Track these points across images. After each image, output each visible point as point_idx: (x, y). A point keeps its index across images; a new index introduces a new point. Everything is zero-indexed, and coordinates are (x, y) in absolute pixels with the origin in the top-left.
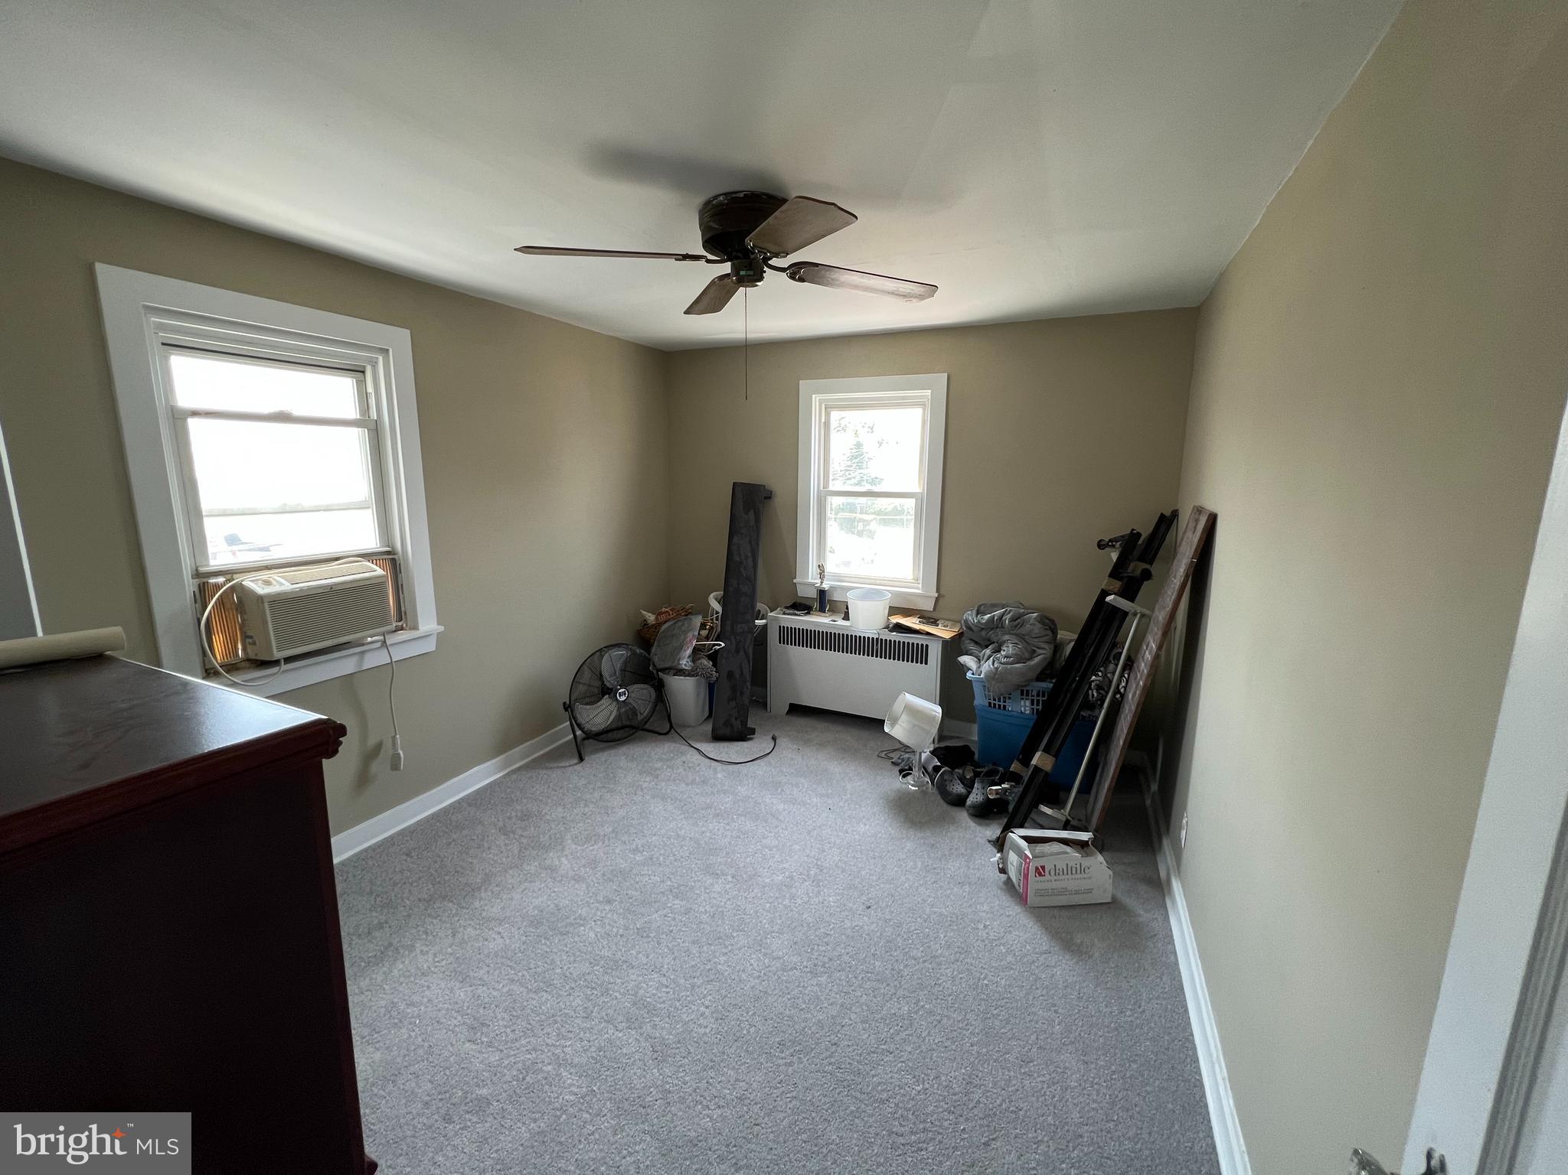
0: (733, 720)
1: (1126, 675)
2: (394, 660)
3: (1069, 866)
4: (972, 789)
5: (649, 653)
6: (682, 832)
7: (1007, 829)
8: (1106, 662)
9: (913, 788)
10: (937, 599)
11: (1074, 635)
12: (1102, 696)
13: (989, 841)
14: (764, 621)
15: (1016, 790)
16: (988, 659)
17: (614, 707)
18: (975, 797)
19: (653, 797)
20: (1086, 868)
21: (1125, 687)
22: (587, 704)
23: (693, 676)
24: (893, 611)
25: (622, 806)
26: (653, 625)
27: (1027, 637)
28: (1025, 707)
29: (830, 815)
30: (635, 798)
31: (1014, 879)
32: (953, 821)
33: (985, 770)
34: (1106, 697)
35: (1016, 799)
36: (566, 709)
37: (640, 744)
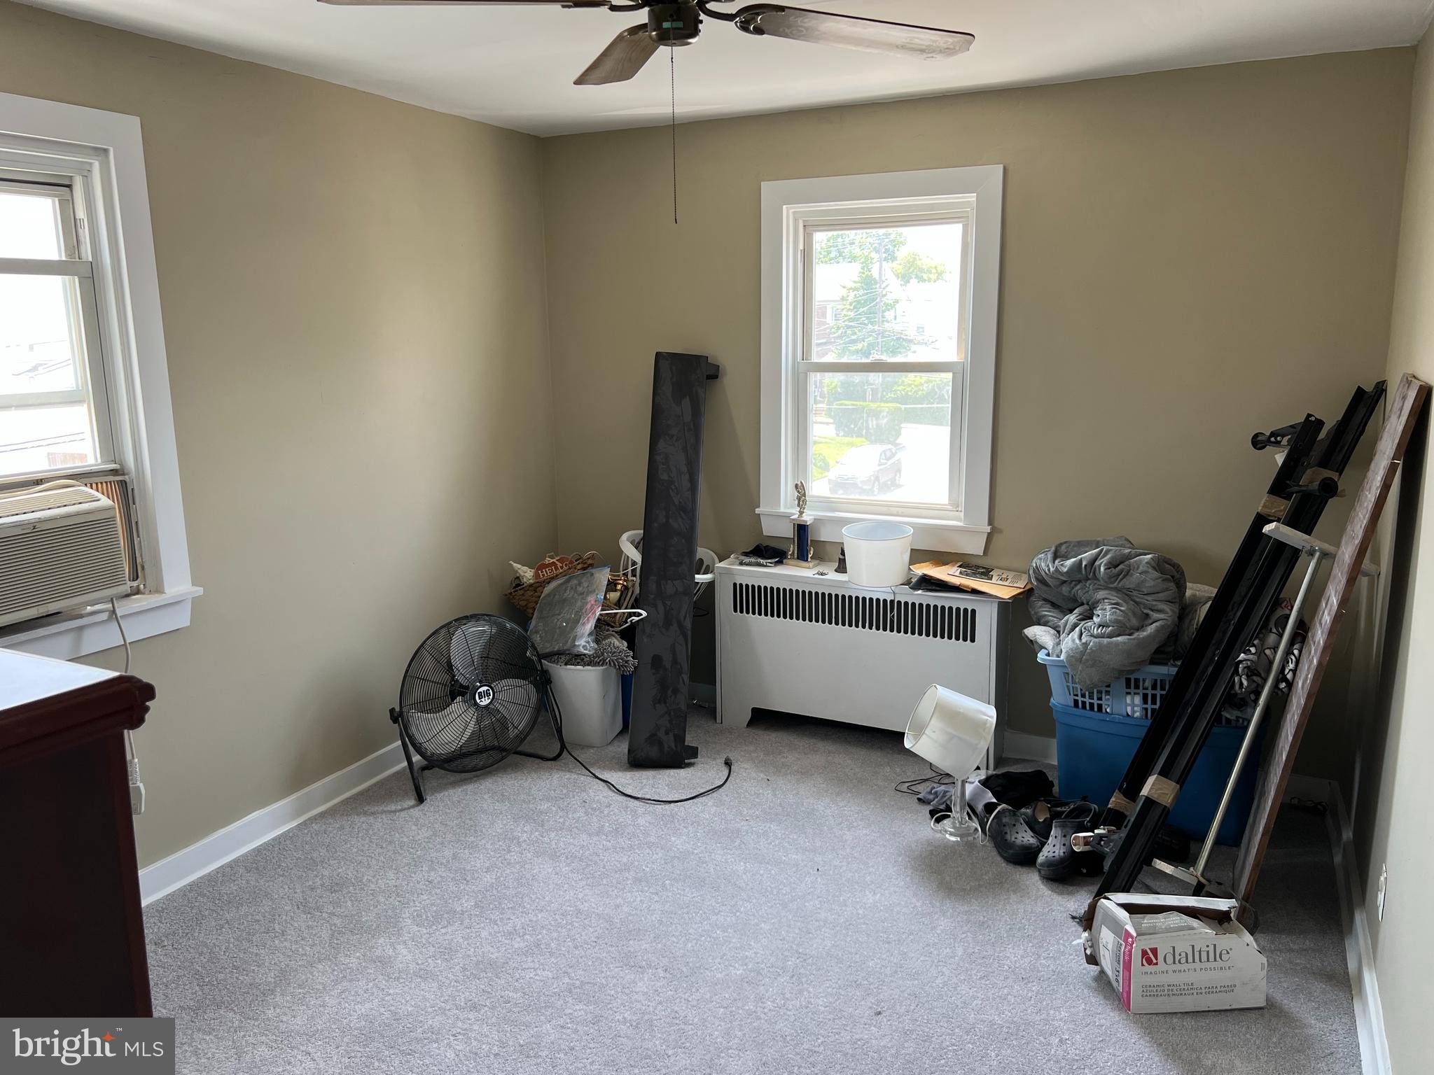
0: (661, 734)
1: (1296, 652)
2: (128, 641)
3: (1197, 949)
4: (1048, 839)
5: (526, 631)
6: (584, 907)
7: (1100, 894)
8: (1264, 628)
9: (953, 839)
10: (990, 537)
11: (1211, 588)
12: (1258, 685)
13: (1073, 918)
14: (708, 577)
15: (1115, 837)
16: (1072, 629)
17: (470, 717)
18: (1053, 849)
19: (537, 854)
20: (1224, 952)
21: (1294, 671)
22: (430, 711)
23: (595, 665)
24: (917, 556)
25: (488, 868)
26: (531, 585)
27: (1135, 593)
28: (1133, 706)
29: (819, 880)
30: (508, 857)
31: (1109, 972)
32: (1016, 888)
33: (1066, 809)
34: (1263, 688)
35: (1116, 850)
36: (395, 720)
37: (513, 776)
